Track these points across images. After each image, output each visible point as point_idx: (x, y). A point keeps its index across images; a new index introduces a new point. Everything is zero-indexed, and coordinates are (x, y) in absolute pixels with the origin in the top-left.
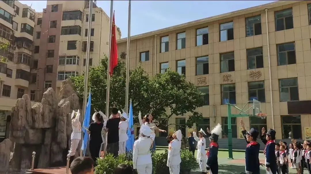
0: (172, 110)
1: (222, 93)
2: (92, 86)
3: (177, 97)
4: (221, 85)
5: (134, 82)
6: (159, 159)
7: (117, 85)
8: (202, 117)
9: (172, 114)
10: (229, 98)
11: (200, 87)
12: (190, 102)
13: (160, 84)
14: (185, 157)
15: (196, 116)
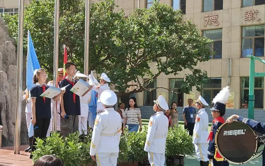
0: (160, 66)
1: (243, 40)
2: (35, 29)
3: (168, 45)
4: (242, 27)
5: (100, 22)
6: (135, 140)
7: (72, 28)
8: (206, 77)
9: (159, 73)
10: (253, 47)
11: (208, 30)
12: (188, 54)
13: (140, 25)
14: (176, 138)
15: (197, 75)
